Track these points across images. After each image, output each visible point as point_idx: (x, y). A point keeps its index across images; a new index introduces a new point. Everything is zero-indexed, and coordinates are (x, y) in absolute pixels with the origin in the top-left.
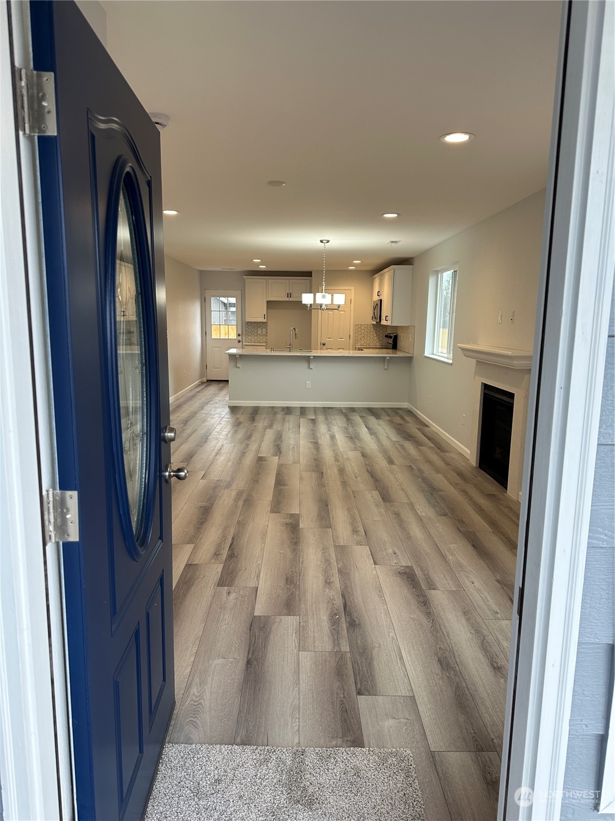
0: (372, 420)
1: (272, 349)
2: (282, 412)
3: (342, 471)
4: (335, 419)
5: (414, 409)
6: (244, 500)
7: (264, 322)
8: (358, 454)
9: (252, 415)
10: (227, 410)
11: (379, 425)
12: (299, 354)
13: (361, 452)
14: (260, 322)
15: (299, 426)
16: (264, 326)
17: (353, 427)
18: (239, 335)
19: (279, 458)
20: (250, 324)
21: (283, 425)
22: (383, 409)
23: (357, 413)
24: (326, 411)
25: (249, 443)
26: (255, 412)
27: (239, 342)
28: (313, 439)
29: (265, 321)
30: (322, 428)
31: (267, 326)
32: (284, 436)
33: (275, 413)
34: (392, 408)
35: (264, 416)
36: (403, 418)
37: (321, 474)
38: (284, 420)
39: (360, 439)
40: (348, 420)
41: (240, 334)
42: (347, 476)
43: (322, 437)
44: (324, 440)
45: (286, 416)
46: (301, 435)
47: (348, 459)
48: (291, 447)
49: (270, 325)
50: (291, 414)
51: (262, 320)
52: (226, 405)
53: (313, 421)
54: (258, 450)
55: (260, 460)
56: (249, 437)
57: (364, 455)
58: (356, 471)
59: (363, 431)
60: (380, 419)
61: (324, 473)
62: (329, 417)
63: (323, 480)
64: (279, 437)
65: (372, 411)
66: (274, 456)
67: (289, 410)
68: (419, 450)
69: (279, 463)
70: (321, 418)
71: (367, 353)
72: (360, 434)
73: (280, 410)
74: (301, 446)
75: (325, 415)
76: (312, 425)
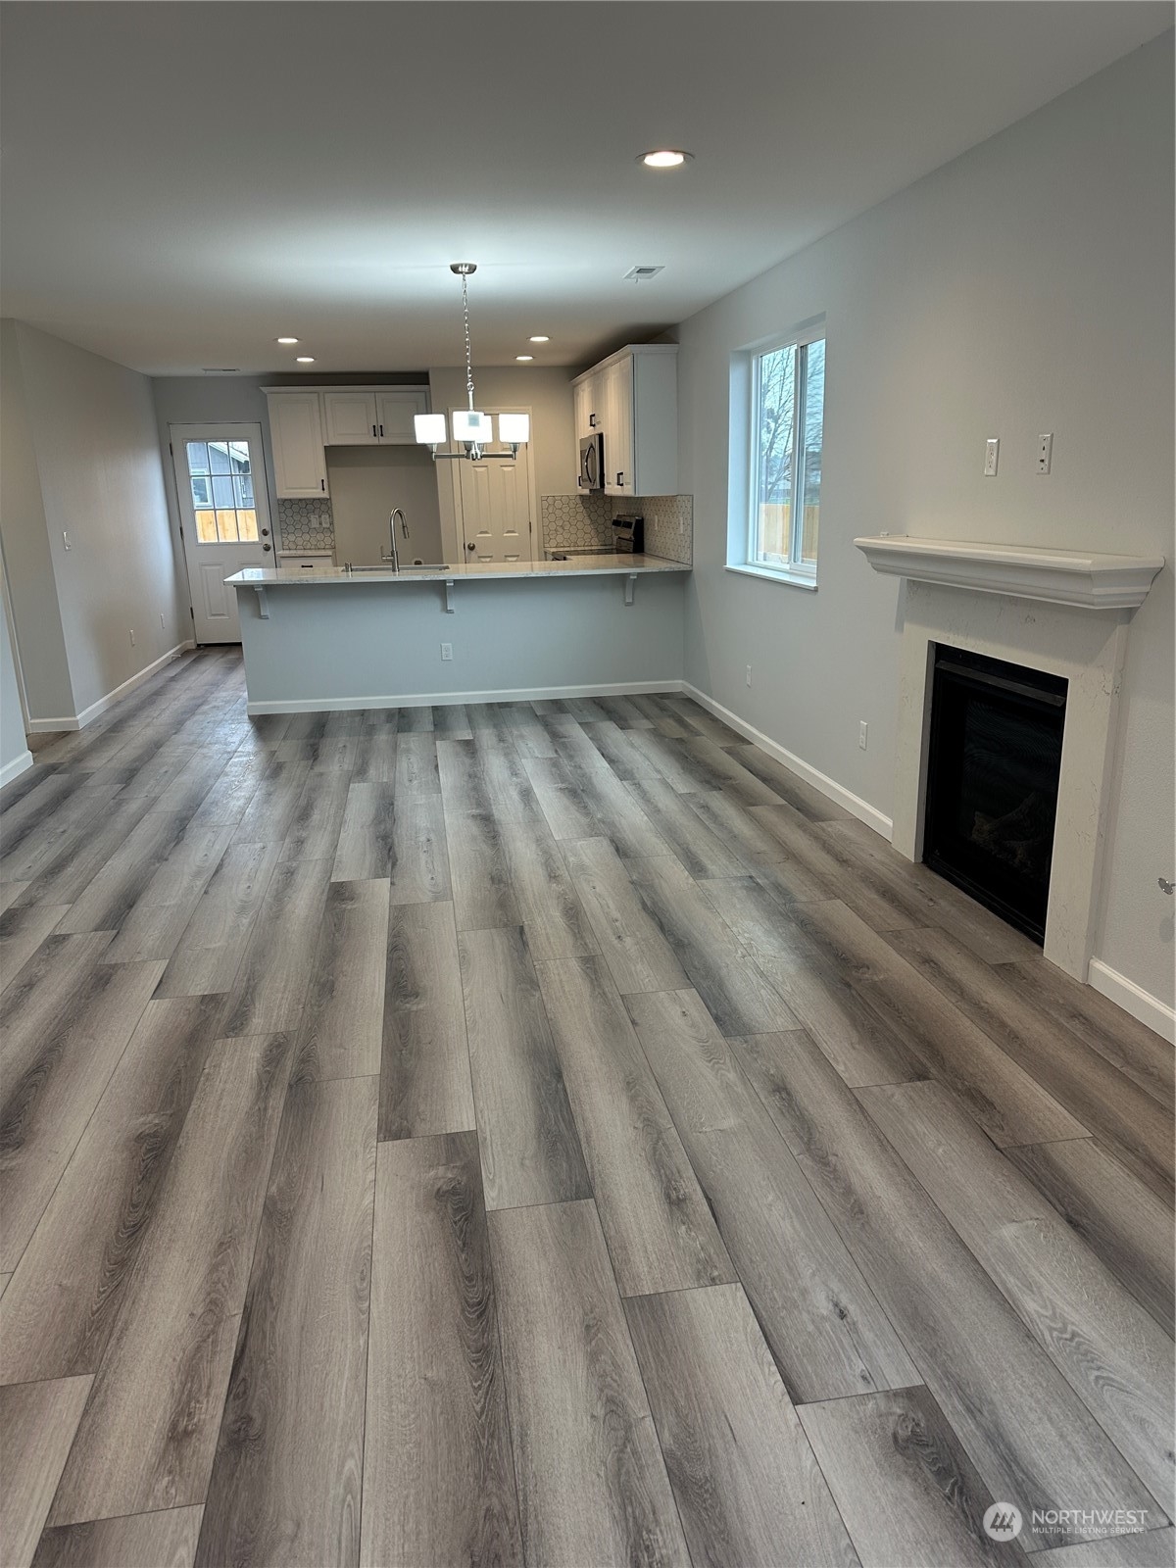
0: (610, 731)
1: (348, 568)
2: (388, 725)
3: (574, 914)
4: (522, 736)
5: (700, 693)
6: (290, 1086)
7: (324, 499)
8: (604, 846)
9: (312, 741)
10: (246, 728)
11: (632, 745)
12: (418, 578)
13: (612, 841)
14: (314, 499)
15: (437, 766)
16: (323, 507)
17: (571, 757)
18: (265, 533)
19: (392, 884)
20: (288, 504)
21: (393, 764)
22: (627, 698)
23: (570, 716)
24: (497, 713)
25: (304, 835)
26: (319, 729)
27: (267, 548)
28: (479, 805)
29: (325, 495)
30: (495, 766)
31: (330, 508)
32: (398, 803)
33: (371, 731)
34: (648, 696)
35: (342, 740)
36: (681, 722)
37: (519, 936)
38: (395, 748)
39: (598, 797)
40: (556, 737)
41: (268, 528)
42: (593, 933)
43: (501, 797)
44: (507, 809)
45: (400, 735)
46: (445, 794)
47: (582, 868)
48: (423, 839)
49: (340, 506)
50: (410, 731)
51: (318, 493)
52: (241, 714)
53: (470, 748)
54: (331, 862)
55: (339, 894)
56: (302, 815)
57: (621, 850)
58: (616, 914)
59: (600, 769)
60: (630, 728)
61: (526, 929)
62: (505, 730)
63: (528, 956)
64: (387, 808)
65: (605, 707)
66: (378, 876)
67: (403, 716)
68: (755, 820)
69: (395, 903)
70: (486, 736)
71: (577, 566)
72: (595, 780)
73: (383, 717)
74: (450, 831)
75: (495, 726)
76: (467, 761)
